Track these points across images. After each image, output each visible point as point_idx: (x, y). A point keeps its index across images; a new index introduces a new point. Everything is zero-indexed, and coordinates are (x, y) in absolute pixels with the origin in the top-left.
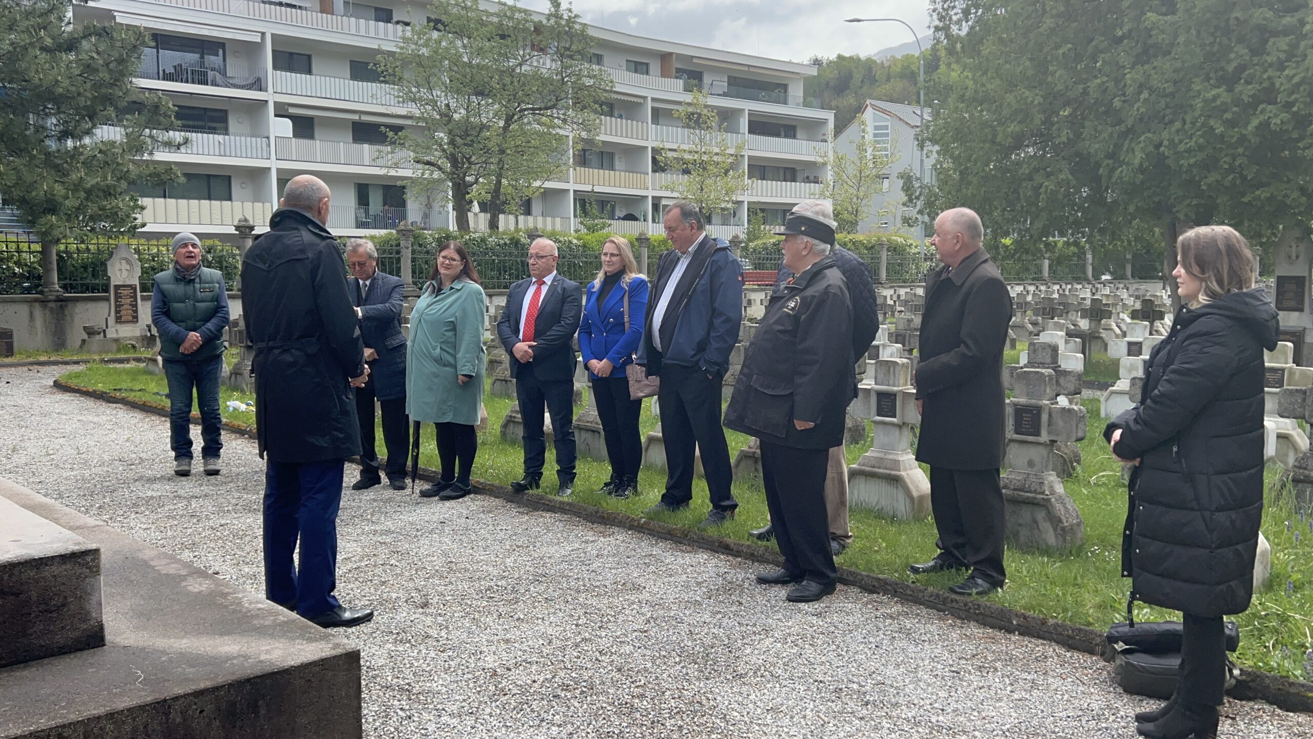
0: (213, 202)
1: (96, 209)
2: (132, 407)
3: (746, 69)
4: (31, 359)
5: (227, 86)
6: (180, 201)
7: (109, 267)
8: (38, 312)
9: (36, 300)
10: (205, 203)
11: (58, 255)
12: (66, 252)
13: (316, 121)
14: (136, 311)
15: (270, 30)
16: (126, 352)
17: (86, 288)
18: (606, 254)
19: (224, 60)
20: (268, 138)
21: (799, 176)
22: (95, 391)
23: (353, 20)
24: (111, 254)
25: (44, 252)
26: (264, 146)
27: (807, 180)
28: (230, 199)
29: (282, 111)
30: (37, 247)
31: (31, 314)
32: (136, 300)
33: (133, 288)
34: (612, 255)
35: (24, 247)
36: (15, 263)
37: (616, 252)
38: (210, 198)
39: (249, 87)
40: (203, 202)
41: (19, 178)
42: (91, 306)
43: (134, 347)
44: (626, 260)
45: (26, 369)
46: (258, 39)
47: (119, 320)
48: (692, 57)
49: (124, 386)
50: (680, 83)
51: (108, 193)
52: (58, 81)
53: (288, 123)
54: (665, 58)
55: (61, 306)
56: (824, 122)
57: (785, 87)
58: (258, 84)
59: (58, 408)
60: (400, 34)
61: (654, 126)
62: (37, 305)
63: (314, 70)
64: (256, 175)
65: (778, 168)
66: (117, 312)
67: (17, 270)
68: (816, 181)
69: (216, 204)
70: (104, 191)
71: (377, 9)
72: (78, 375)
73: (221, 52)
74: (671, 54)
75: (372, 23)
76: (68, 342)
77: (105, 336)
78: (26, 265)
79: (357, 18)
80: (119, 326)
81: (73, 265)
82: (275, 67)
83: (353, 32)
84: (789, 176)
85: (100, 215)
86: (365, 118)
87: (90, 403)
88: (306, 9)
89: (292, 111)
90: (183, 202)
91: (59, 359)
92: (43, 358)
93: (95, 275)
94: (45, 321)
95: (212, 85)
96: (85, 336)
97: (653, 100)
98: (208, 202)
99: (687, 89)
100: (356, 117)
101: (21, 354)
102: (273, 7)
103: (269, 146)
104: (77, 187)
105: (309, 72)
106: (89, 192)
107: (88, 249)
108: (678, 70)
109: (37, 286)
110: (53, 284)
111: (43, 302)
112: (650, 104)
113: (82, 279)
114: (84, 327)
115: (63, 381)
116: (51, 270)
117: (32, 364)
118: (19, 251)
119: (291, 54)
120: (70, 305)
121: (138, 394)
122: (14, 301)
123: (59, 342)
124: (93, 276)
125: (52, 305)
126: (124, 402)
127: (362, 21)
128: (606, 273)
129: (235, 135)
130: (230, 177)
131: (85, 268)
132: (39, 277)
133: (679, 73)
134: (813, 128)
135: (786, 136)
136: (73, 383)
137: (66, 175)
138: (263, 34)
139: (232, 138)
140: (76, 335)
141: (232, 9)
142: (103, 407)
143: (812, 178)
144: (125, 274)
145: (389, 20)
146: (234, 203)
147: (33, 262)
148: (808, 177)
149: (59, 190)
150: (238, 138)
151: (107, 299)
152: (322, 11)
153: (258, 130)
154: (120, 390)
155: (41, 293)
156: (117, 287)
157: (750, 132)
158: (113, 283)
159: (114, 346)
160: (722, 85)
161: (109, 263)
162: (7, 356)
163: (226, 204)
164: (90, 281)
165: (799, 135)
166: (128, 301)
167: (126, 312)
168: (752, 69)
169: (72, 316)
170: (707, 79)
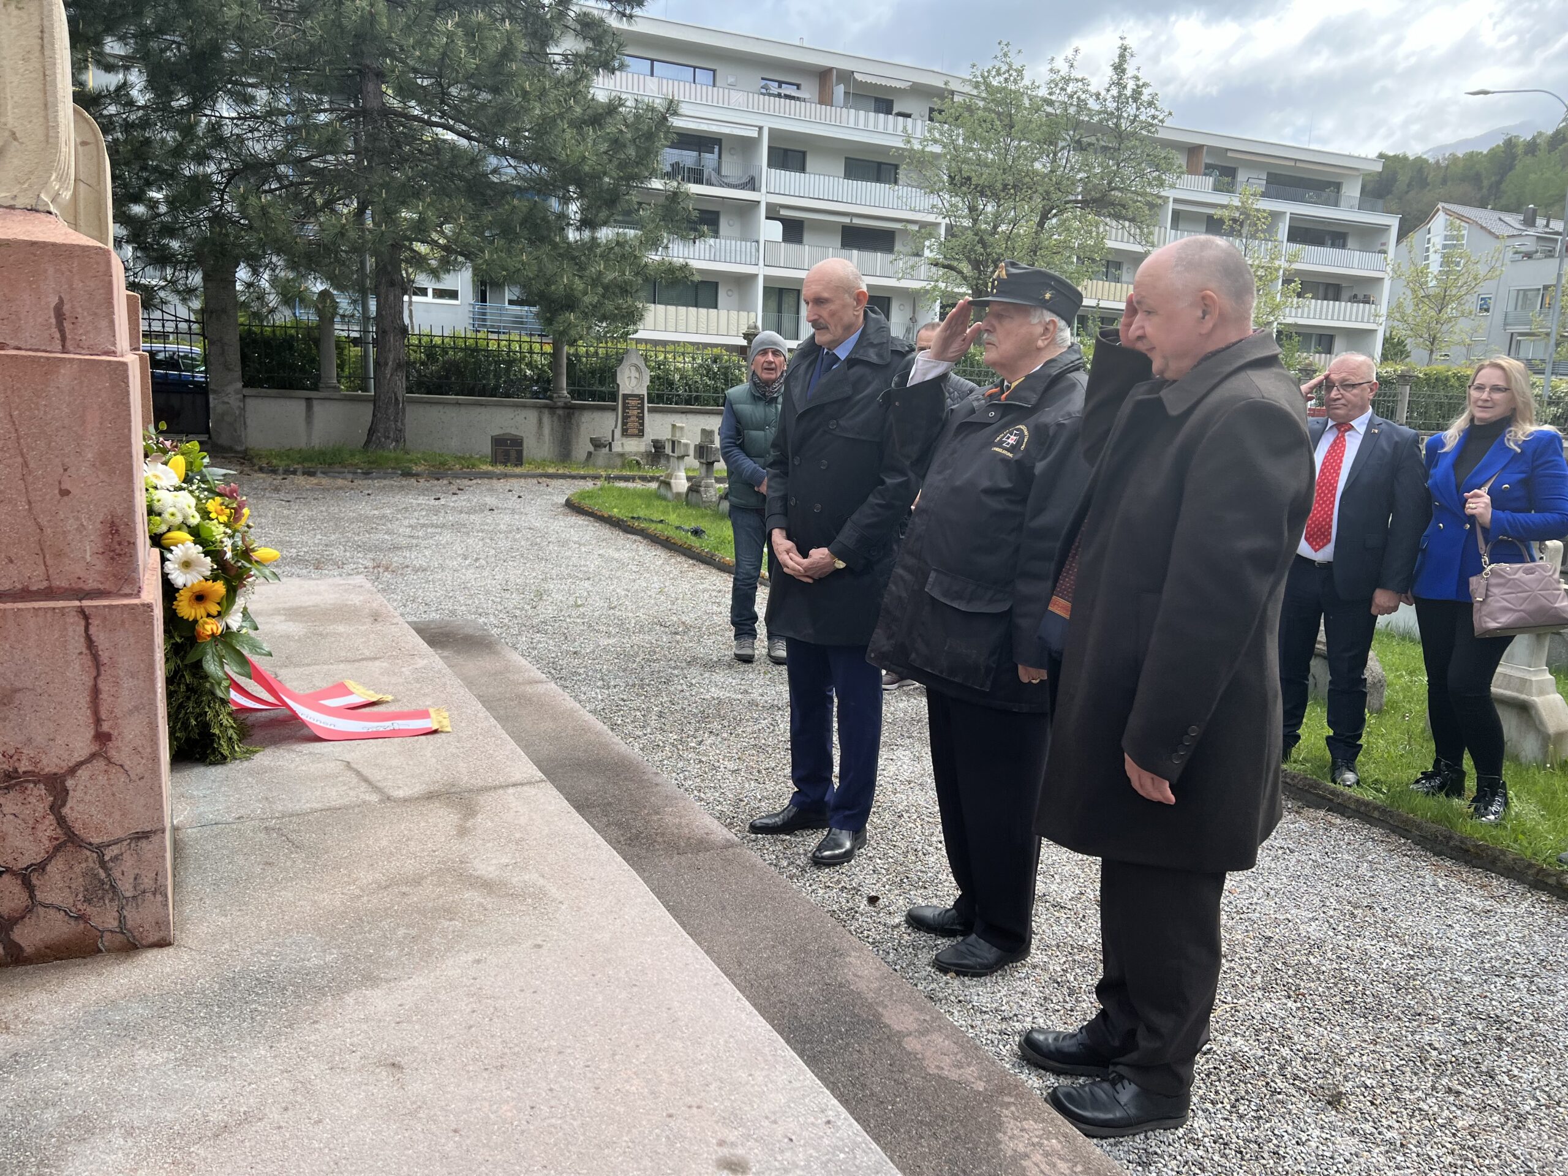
0: (701, 310)
1: (611, 308)
2: (652, 541)
3: (1292, 164)
4: (540, 471)
5: (721, 186)
6: (669, 307)
7: (618, 374)
8: (546, 419)
9: (546, 406)
10: (693, 310)
11: (568, 358)
12: (576, 355)
13: (806, 224)
14: (642, 424)
15: (768, 124)
16: (631, 468)
17: (593, 395)
18: (1481, 388)
19: (720, 157)
20: (757, 242)
21: (1345, 294)
22: (610, 517)
23: (852, 111)
24: (620, 361)
25: (556, 355)
26: (753, 250)
27: (1354, 299)
28: (716, 307)
29: (773, 213)
30: (548, 349)
31: (540, 421)
32: (643, 412)
33: (640, 397)
34: (1495, 388)
35: (536, 347)
36: (526, 365)
37: (1501, 383)
38: (696, 306)
39: (742, 186)
40: (691, 308)
41: (540, 270)
42: (597, 415)
43: (638, 463)
44: (1519, 399)
45: (535, 481)
46: (754, 134)
47: (625, 433)
48: (1227, 150)
49: (642, 514)
50: (1210, 180)
51: (624, 290)
52: (585, 157)
53: (778, 226)
54: (1193, 151)
55: (569, 414)
56: (1386, 228)
57: (1338, 186)
58: (752, 184)
59: (574, 535)
60: (900, 128)
61: (1173, 232)
62: (546, 411)
63: (808, 168)
64: (743, 282)
65: (1319, 283)
66: (624, 424)
67: (528, 372)
68: (1366, 300)
69: (703, 311)
70: (621, 288)
71: (877, 100)
72: (590, 495)
73: (716, 150)
74: (1202, 146)
75: (872, 115)
76: (574, 453)
77: (610, 450)
78: (537, 367)
79: (857, 109)
80: (624, 440)
81: (581, 370)
82: (770, 165)
83: (852, 125)
84: (1330, 294)
85: (616, 315)
86: (856, 221)
87: (605, 531)
88: (804, 100)
89: (783, 212)
90: (672, 309)
91: (567, 471)
92: (551, 471)
93: (602, 382)
94: (552, 429)
95: (707, 184)
96: (591, 448)
97: (1176, 201)
98: (695, 309)
99: (1217, 188)
100: (847, 220)
101: (530, 464)
102: (772, 98)
103: (758, 251)
104: (596, 281)
105: (802, 169)
106: (606, 288)
107: (596, 353)
108: (1208, 166)
109: (546, 390)
110: (562, 389)
111: (552, 409)
112: (1171, 206)
113: (590, 385)
114: (591, 439)
115: (575, 500)
116: (560, 374)
117: (541, 476)
118: (531, 352)
119: (786, 151)
120: (577, 413)
121: (660, 526)
122: (524, 406)
123: (564, 454)
124: (600, 383)
125: (560, 412)
126: (643, 534)
127: (862, 113)
128: (1472, 420)
129: (726, 238)
130: (717, 284)
131: (593, 372)
132: (549, 381)
133: (1209, 169)
134: (1369, 237)
135: (1333, 245)
136: (586, 503)
137: (585, 269)
138: (761, 128)
139: (723, 241)
140: (581, 447)
141: (732, 101)
142: (620, 538)
143: (1361, 297)
144: (634, 382)
145: (888, 112)
146: (721, 312)
147: (543, 365)
148: (1355, 296)
149: (579, 285)
150: (728, 242)
151: (614, 409)
152: (821, 102)
153: (748, 234)
154: (639, 518)
155: (550, 398)
156: (625, 396)
157: (1288, 240)
158: (621, 393)
159: (618, 461)
160: (1260, 184)
161: (618, 370)
162: (516, 465)
163: (713, 312)
164: (597, 388)
165: (1350, 244)
166: (635, 412)
167: (633, 425)
168: (1299, 164)
169: (578, 426)
170: (1241, 176)
